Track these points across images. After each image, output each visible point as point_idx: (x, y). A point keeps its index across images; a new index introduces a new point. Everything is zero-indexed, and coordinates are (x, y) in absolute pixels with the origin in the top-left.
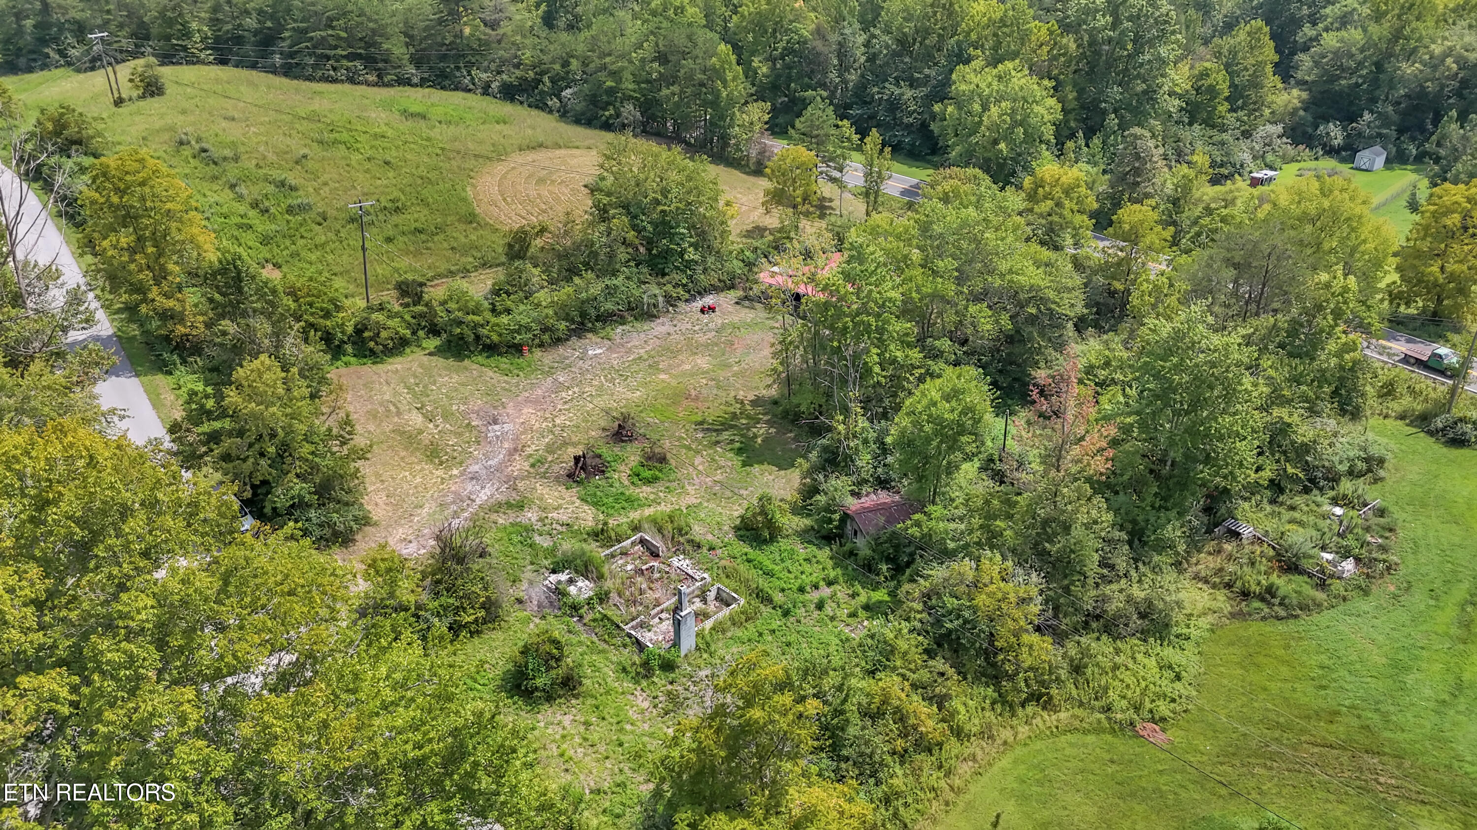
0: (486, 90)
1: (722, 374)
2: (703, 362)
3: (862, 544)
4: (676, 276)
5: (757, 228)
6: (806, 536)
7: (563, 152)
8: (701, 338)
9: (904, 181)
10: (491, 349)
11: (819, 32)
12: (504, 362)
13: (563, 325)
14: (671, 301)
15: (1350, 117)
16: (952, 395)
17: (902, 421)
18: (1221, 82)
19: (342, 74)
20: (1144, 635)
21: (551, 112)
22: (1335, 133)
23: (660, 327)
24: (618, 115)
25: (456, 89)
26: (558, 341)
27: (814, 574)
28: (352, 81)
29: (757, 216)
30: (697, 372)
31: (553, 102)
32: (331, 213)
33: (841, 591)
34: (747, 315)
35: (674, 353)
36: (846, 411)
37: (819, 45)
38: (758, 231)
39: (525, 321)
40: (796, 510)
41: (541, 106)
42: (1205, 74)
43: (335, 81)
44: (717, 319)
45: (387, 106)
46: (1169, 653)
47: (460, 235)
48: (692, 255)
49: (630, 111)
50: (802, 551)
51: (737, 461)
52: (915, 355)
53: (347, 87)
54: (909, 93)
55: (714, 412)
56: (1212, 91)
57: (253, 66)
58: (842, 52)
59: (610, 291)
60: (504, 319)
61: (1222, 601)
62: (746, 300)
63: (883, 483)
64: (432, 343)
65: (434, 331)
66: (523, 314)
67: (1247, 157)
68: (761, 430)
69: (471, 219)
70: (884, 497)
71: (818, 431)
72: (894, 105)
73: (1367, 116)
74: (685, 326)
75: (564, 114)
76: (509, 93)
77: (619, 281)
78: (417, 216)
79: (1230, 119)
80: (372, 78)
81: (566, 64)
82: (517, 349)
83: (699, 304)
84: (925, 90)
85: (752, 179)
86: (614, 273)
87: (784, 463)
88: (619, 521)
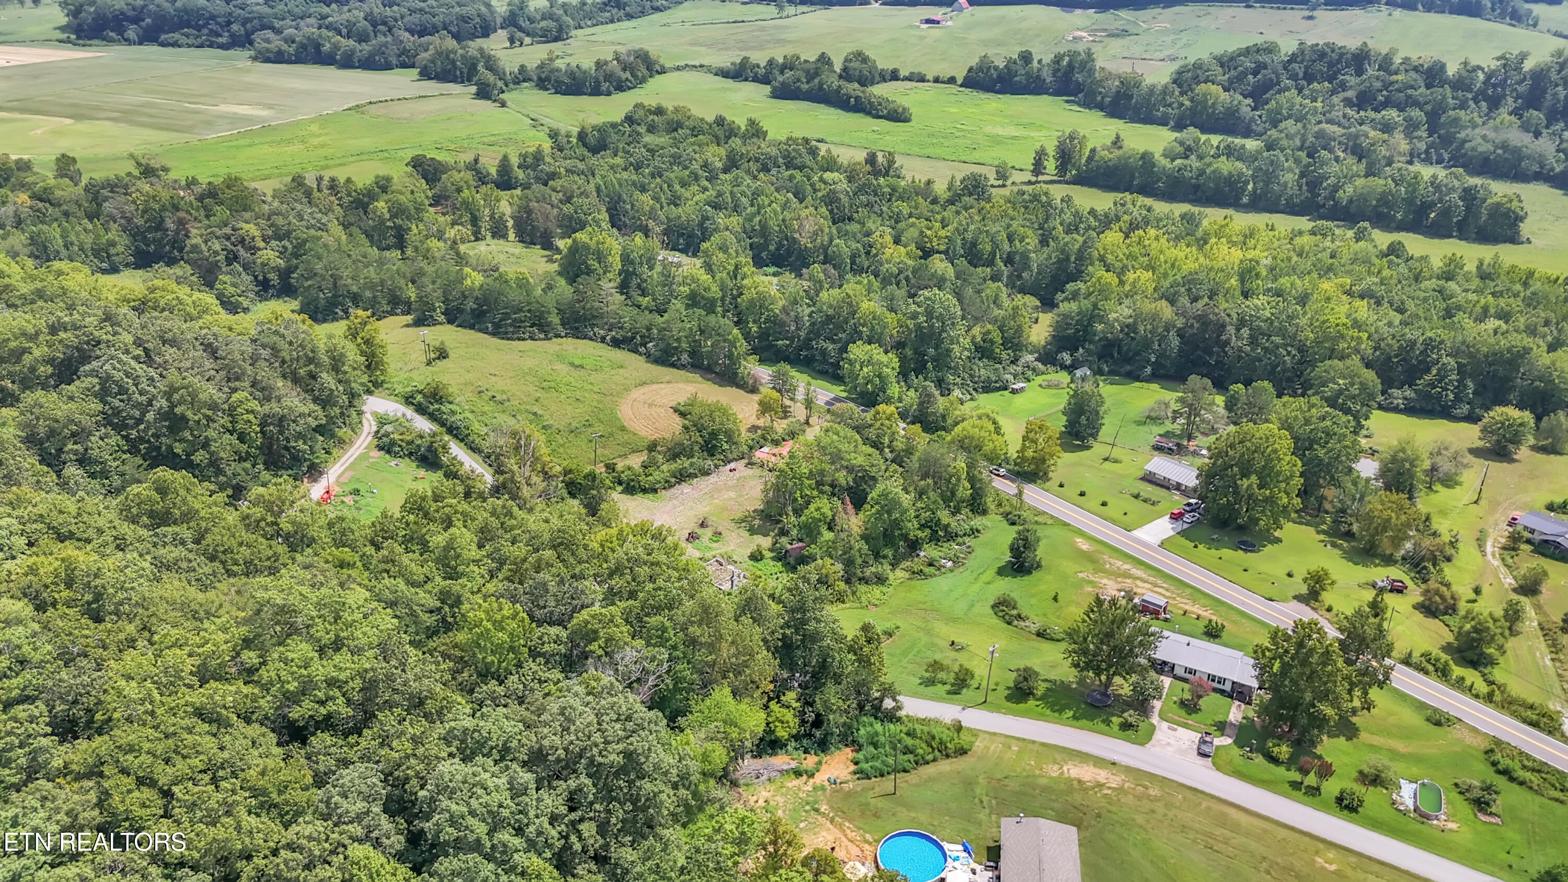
0: (603, 340)
1: (740, 500)
2: (732, 494)
3: (792, 561)
4: (718, 456)
5: (753, 426)
6: (773, 559)
7: (655, 387)
8: (730, 483)
9: (827, 396)
10: (645, 491)
11: (784, 309)
12: (651, 496)
13: (673, 480)
14: (716, 467)
15: (1073, 350)
16: (818, 509)
17: (803, 518)
18: (997, 336)
19: (526, 336)
20: (876, 583)
21: (640, 354)
22: (1066, 357)
23: (713, 478)
24: (679, 359)
25: (585, 338)
26: (671, 486)
27: (776, 570)
28: (532, 338)
29: (753, 420)
30: (731, 499)
31: (642, 349)
32: (561, 428)
33: (785, 575)
34: (749, 472)
35: (720, 491)
36: (787, 515)
37: (783, 316)
38: (754, 428)
39: (658, 478)
40: (771, 550)
41: (635, 351)
42: (989, 332)
43: (524, 339)
44: (737, 474)
45: (560, 357)
46: (884, 589)
47: (620, 437)
48: (726, 446)
49: (685, 358)
50: (772, 563)
51: (747, 534)
52: (815, 493)
53: (529, 341)
54: (831, 347)
55: (739, 515)
56: (992, 342)
57: (472, 327)
58: (797, 319)
59: (692, 464)
60: (650, 478)
61: (907, 575)
62: (750, 464)
63: (801, 540)
64: (620, 488)
65: (620, 483)
66: (657, 476)
67: (1010, 377)
68: (757, 522)
69: (623, 429)
70: (800, 544)
71: (779, 521)
72: (824, 352)
73: (1081, 350)
74: (723, 478)
75: (648, 355)
76: (616, 343)
77: (695, 460)
78: (599, 429)
79: (1004, 356)
80: (542, 336)
81: (649, 329)
82: (655, 491)
83: (729, 467)
84: (839, 345)
85: (750, 396)
86: (692, 457)
87: (766, 535)
88: (708, 555)
